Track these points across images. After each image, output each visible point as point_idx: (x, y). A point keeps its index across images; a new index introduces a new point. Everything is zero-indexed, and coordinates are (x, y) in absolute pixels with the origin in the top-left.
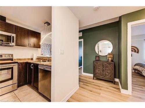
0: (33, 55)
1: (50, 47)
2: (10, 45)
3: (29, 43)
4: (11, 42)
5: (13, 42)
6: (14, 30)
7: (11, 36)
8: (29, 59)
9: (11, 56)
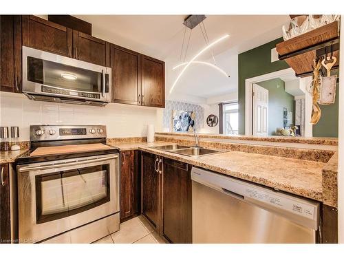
0: (148, 127)
1: (170, 109)
2: (102, 99)
3: (140, 93)
4: (102, 91)
5: (107, 91)
6: (108, 56)
7: (102, 74)
8: (137, 139)
9: (101, 131)
